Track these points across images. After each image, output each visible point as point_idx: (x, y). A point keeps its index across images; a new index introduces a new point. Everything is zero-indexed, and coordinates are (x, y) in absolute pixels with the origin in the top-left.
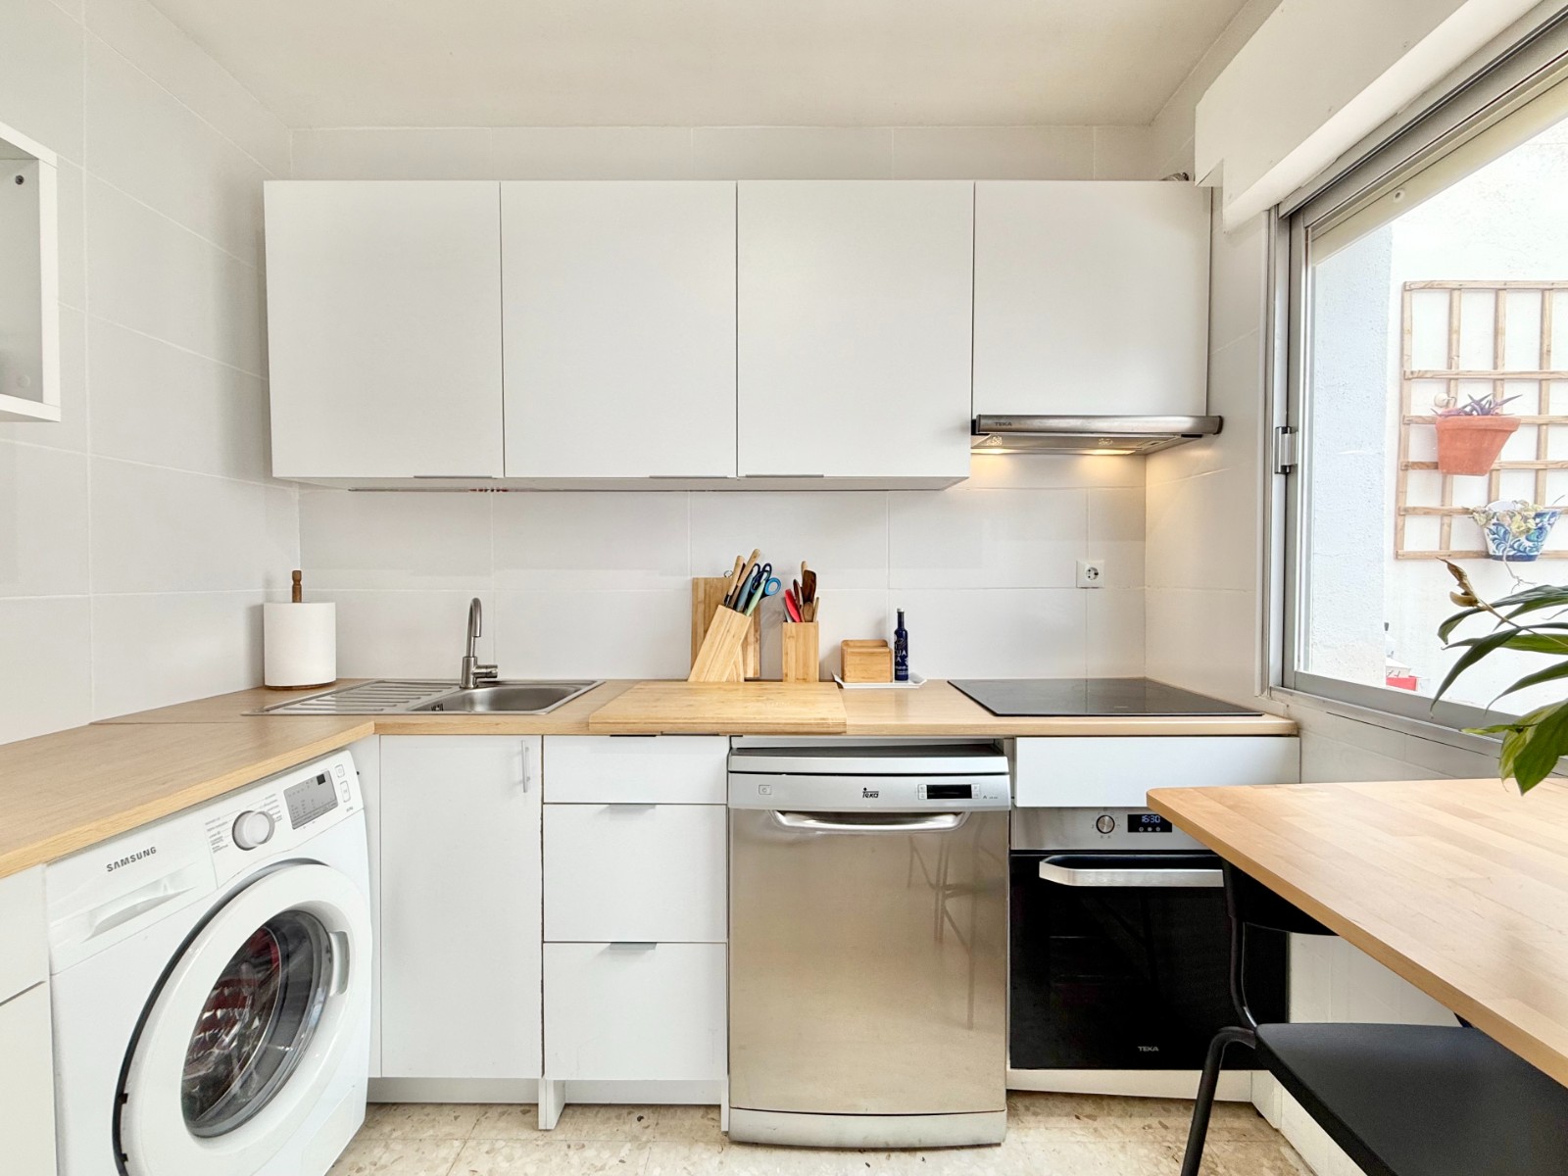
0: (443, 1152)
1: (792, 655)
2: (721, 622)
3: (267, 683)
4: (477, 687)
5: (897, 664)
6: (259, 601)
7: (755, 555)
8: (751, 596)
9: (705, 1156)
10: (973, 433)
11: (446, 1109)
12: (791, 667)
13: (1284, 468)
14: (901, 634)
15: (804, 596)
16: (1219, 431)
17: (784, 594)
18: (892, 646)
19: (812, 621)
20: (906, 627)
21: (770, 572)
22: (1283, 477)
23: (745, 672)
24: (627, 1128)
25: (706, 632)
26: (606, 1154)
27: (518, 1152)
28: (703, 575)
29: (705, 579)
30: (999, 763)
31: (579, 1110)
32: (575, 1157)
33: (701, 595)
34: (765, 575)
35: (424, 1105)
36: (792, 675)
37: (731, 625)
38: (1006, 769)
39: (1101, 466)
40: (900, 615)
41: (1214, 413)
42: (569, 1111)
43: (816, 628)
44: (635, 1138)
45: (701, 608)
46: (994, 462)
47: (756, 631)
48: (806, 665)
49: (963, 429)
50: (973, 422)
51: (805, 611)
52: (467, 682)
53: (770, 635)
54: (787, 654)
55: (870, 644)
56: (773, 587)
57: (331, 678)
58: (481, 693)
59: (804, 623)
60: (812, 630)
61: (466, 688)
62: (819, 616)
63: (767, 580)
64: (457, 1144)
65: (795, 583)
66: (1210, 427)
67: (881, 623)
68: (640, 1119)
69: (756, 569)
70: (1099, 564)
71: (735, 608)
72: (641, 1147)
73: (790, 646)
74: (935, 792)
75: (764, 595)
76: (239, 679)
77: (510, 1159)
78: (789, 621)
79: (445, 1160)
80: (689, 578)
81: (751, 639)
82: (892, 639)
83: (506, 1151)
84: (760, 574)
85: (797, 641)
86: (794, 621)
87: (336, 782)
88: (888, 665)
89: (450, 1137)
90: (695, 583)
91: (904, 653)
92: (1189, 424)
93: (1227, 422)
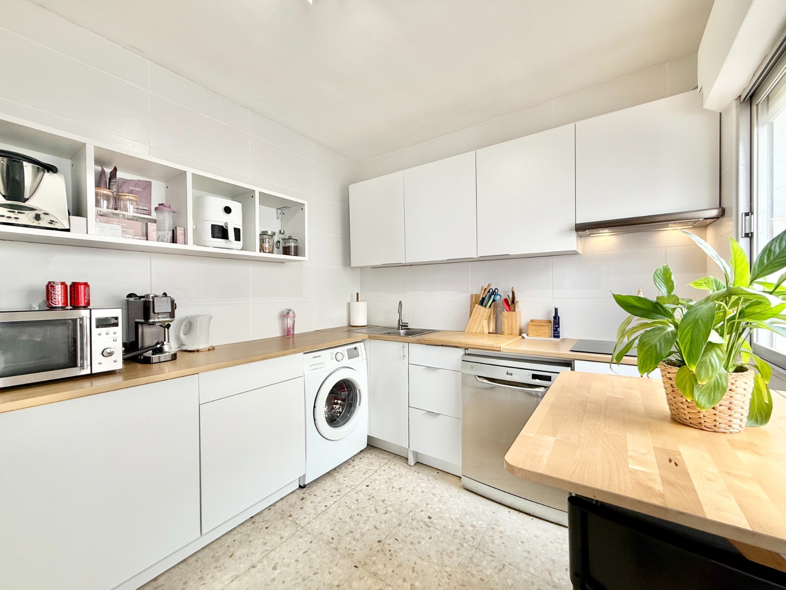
0: (384, 461)
1: (506, 324)
2: (476, 311)
3: (351, 324)
4: (402, 329)
5: (554, 330)
6: (349, 301)
7: (489, 285)
8: (488, 300)
9: (454, 488)
10: (576, 231)
11: (387, 452)
12: (506, 328)
13: (746, 234)
14: (556, 318)
16: (723, 215)
17: (503, 300)
18: (553, 323)
19: (514, 311)
20: (559, 315)
21: (497, 291)
22: (748, 238)
23: (489, 330)
24: (433, 473)
26: (425, 477)
27: (402, 467)
28: (474, 293)
29: (476, 294)
31: (421, 465)
32: (416, 474)
33: (474, 300)
35: (382, 449)
36: (506, 332)
37: (481, 312)
40: (556, 310)
41: (722, 207)
42: (418, 464)
43: (516, 314)
44: (434, 476)
47: (494, 315)
48: (512, 329)
49: (571, 230)
51: (512, 307)
52: (399, 328)
54: (504, 324)
55: (543, 322)
56: (498, 298)
57: (366, 324)
58: (402, 332)
59: (511, 312)
60: (514, 315)
61: (399, 329)
62: (517, 309)
63: (496, 294)
64: (387, 460)
65: (508, 296)
67: (549, 313)
68: (438, 473)
69: (491, 290)
71: (482, 305)
72: (436, 479)
73: (505, 320)
74: (535, 377)
75: (494, 300)
76: (345, 324)
77: (399, 468)
78: (505, 311)
79: (384, 462)
80: (471, 293)
81: (492, 318)
82: (553, 320)
83: (399, 466)
84: (493, 292)
85: (508, 319)
86: (507, 311)
87: (359, 350)
88: (549, 330)
89: (386, 458)
90: (472, 296)
91: (557, 326)
92: (714, 213)
93: (726, 211)
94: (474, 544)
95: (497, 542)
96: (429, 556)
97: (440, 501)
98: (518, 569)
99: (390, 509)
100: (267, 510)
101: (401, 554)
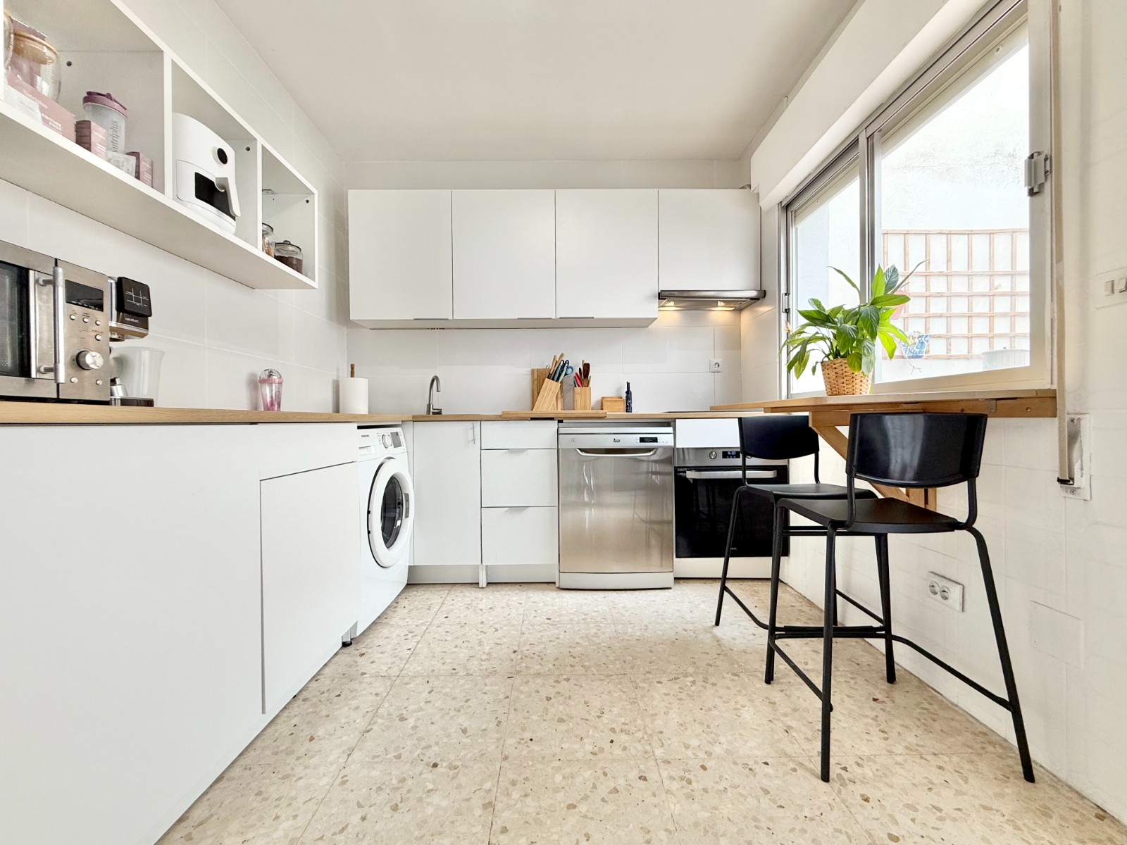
1: (579, 401)
2: (546, 387)
5: (627, 406)
7: (562, 355)
8: (560, 375)
10: (659, 299)
13: (786, 310)
14: (628, 392)
15: (584, 374)
16: (765, 296)
17: (575, 375)
18: (625, 398)
19: (588, 387)
20: (631, 389)
21: (568, 363)
22: (786, 314)
24: (514, 588)
25: (539, 393)
27: (475, 592)
28: (536, 368)
29: (538, 370)
30: (670, 430)
33: (536, 377)
34: (566, 365)
35: (428, 584)
37: (551, 387)
38: (672, 432)
39: (720, 314)
40: (628, 384)
41: (763, 289)
42: (492, 584)
43: (590, 389)
45: (536, 382)
46: (670, 314)
47: (562, 393)
49: (655, 297)
50: (659, 294)
51: (585, 382)
53: (568, 395)
55: (614, 398)
56: (570, 371)
57: (367, 413)
59: (584, 387)
60: (588, 391)
62: (591, 385)
63: (568, 367)
65: (580, 369)
66: (762, 295)
67: (619, 389)
69: (562, 363)
70: (719, 360)
71: (553, 379)
73: (578, 398)
74: (642, 440)
75: (566, 374)
78: (577, 387)
80: (530, 369)
81: (559, 396)
82: (624, 396)
84: (564, 364)
85: (581, 395)
86: (579, 386)
88: (623, 406)
90: (533, 371)
91: (630, 399)
92: (753, 294)
93: (767, 292)
94: (609, 622)
95: (627, 614)
96: (578, 643)
97: (545, 605)
98: (658, 624)
99: (497, 626)
100: (314, 682)
101: (548, 651)
